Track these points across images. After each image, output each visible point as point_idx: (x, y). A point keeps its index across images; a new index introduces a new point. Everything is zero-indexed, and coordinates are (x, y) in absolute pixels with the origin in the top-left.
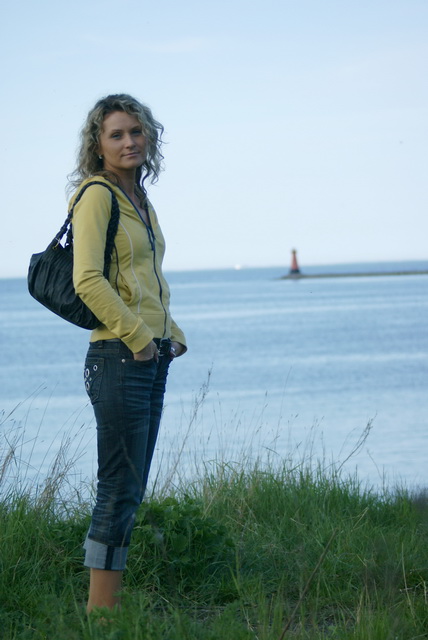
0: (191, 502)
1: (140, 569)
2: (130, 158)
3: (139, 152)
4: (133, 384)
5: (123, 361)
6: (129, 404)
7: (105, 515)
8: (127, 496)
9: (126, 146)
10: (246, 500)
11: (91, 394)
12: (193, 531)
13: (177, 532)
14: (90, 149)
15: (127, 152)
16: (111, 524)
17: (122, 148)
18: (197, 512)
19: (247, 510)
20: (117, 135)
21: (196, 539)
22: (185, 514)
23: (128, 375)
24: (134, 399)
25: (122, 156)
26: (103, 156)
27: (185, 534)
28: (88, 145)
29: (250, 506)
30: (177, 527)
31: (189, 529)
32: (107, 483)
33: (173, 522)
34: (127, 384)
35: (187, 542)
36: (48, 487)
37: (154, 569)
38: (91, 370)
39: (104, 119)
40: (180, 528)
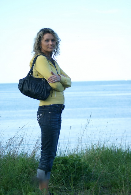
0: (77, 157)
1: (59, 178)
2: (51, 48)
3: (53, 47)
4: (54, 120)
5: (50, 113)
6: (52, 126)
7: (44, 162)
8: (52, 156)
9: (50, 44)
10: (99, 156)
11: (39, 123)
12: (77, 166)
13: (72, 167)
14: (38, 44)
15: (50, 46)
16: (46, 164)
17: (49, 45)
18: (80, 160)
19: (99, 160)
20: (47, 41)
21: (78, 169)
22: (75, 161)
23: (52, 117)
24: (54, 125)
25: (48, 47)
26: (41, 47)
27: (74, 167)
28: (37, 43)
29: (100, 158)
30: (72, 165)
31: (75, 165)
32: (45, 152)
33: (71, 163)
34: (52, 120)
35: (75, 170)
36: (34, 151)
37: (63, 178)
38: (39, 115)
39: (43, 35)
40: (73, 165)
